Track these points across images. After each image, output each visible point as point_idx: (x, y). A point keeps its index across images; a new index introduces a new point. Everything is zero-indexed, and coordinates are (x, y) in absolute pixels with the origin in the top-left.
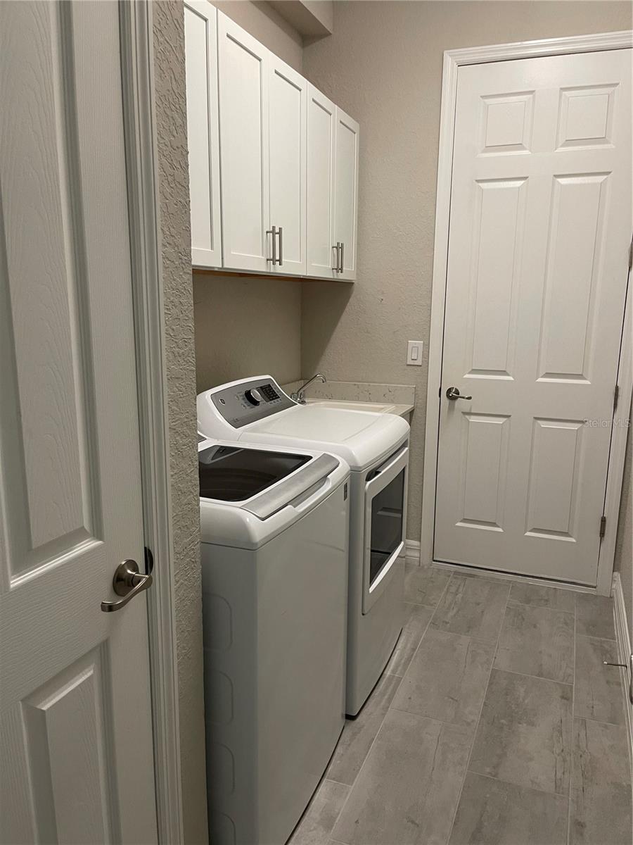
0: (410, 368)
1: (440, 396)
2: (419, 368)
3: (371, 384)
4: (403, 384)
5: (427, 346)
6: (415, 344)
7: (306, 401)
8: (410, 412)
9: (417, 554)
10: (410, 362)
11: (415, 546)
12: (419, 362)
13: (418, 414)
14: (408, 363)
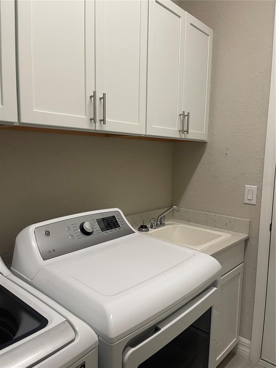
0: (247, 205)
1: (271, 230)
2: (253, 206)
3: (216, 215)
4: (241, 218)
5: (260, 190)
6: (251, 189)
7: (166, 223)
8: (245, 240)
9: (247, 350)
10: (246, 201)
11: (247, 344)
12: (254, 202)
13: (252, 242)
14: (245, 202)
